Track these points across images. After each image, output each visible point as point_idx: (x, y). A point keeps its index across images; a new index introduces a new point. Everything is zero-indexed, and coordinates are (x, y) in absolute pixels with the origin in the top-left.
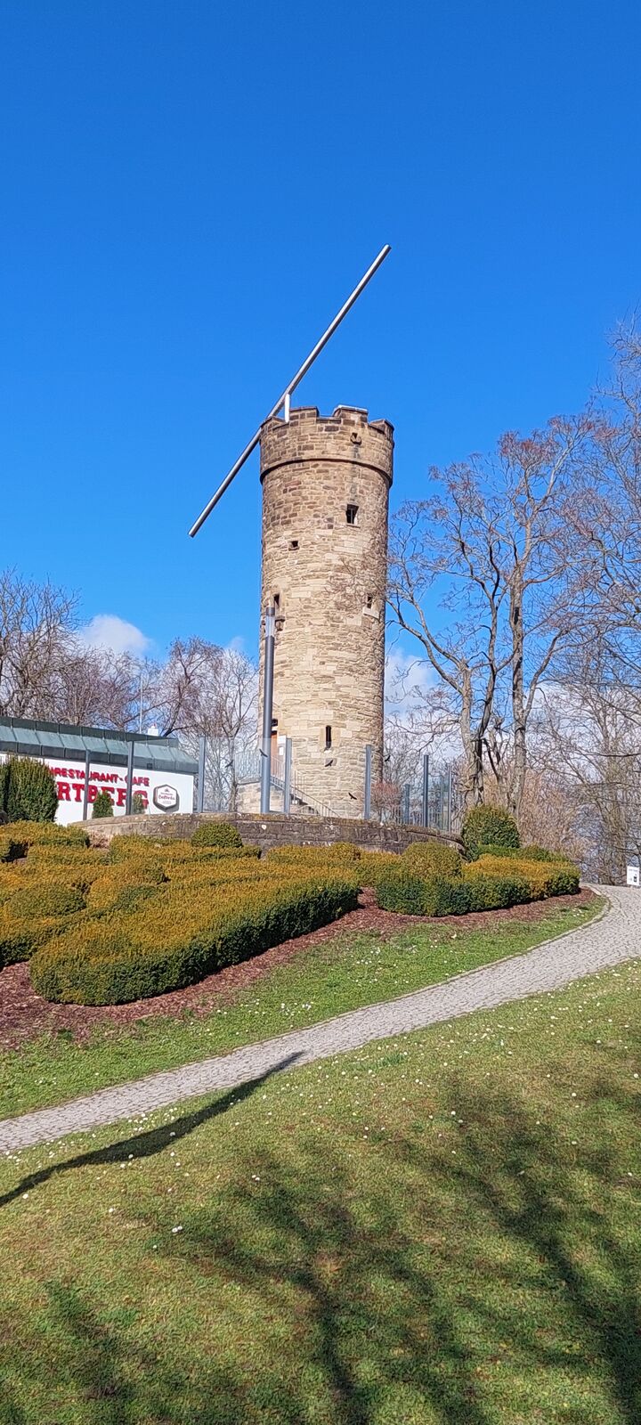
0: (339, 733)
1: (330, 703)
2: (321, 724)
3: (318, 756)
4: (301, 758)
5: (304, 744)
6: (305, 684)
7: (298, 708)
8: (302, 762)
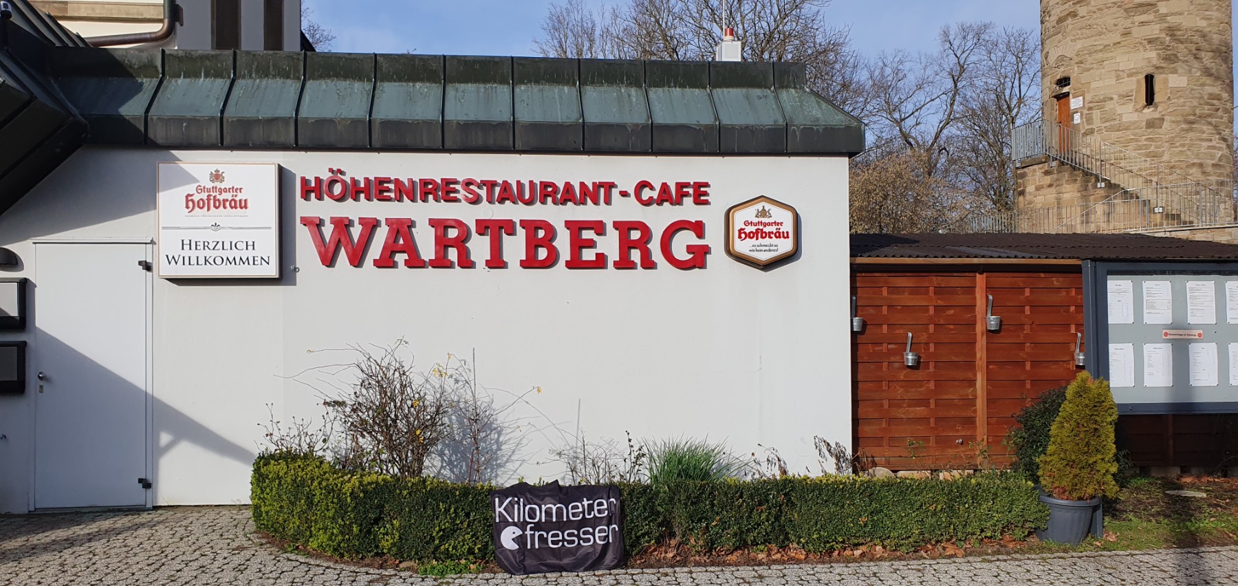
0: (1166, 81)
1: (1150, 41)
2: (1137, 73)
3: (1135, 117)
4: (1107, 124)
5: (1109, 105)
6: (1110, 21)
7: (1100, 55)
8: (1108, 129)
